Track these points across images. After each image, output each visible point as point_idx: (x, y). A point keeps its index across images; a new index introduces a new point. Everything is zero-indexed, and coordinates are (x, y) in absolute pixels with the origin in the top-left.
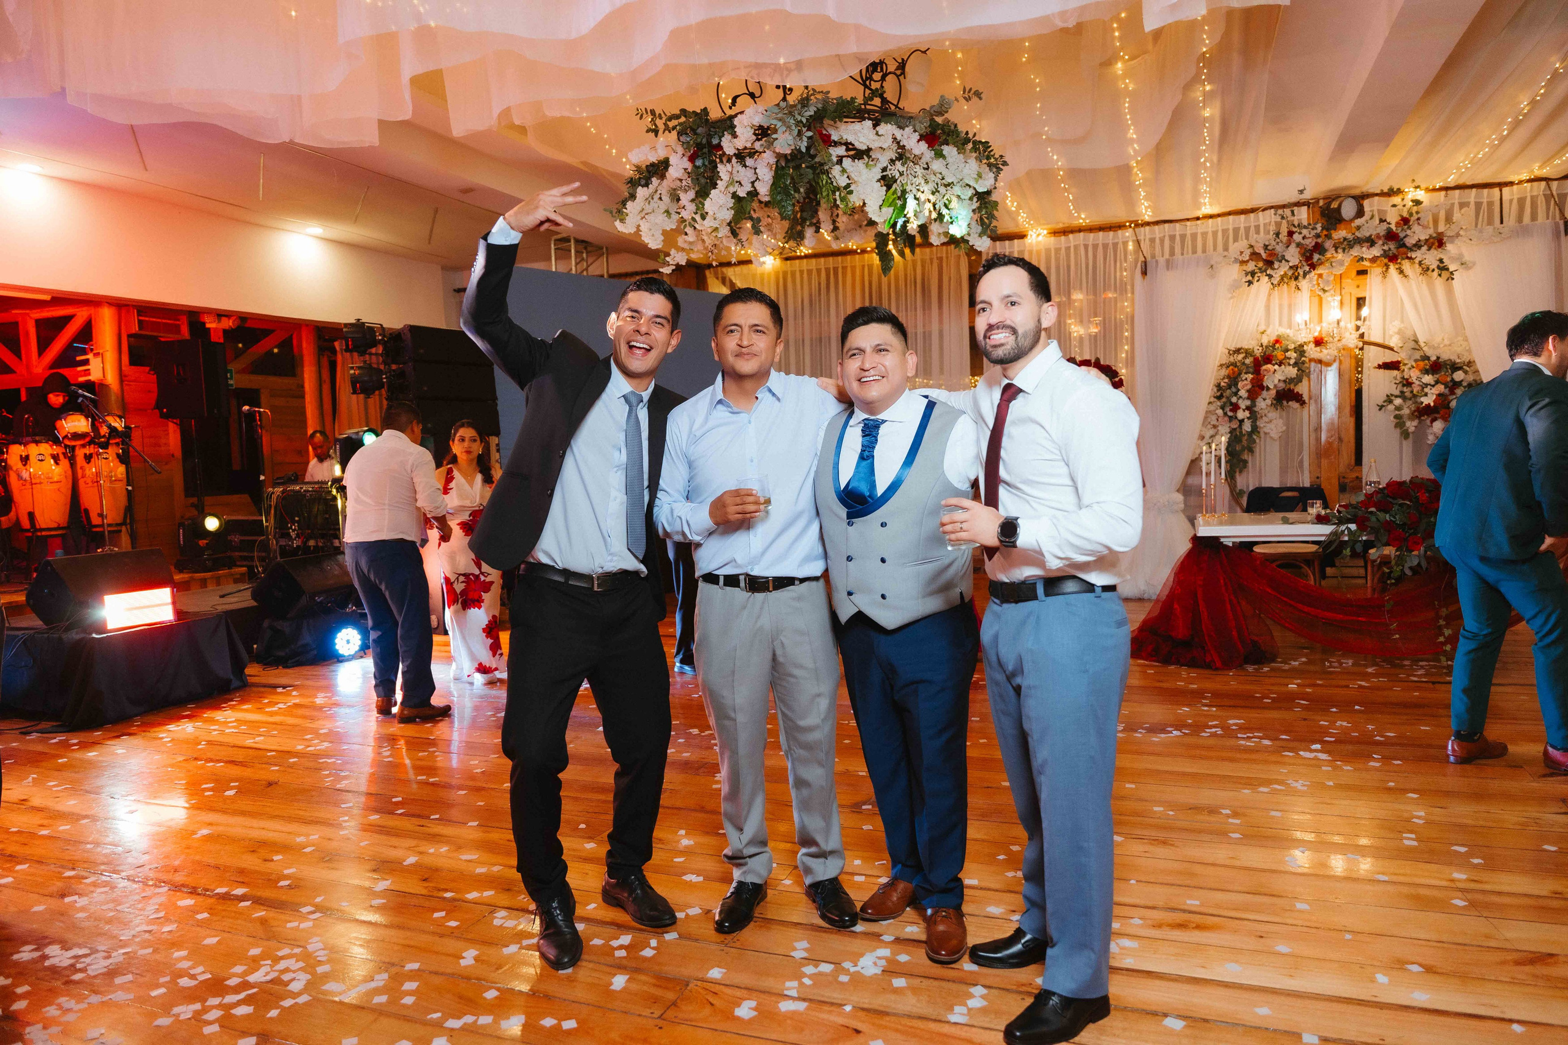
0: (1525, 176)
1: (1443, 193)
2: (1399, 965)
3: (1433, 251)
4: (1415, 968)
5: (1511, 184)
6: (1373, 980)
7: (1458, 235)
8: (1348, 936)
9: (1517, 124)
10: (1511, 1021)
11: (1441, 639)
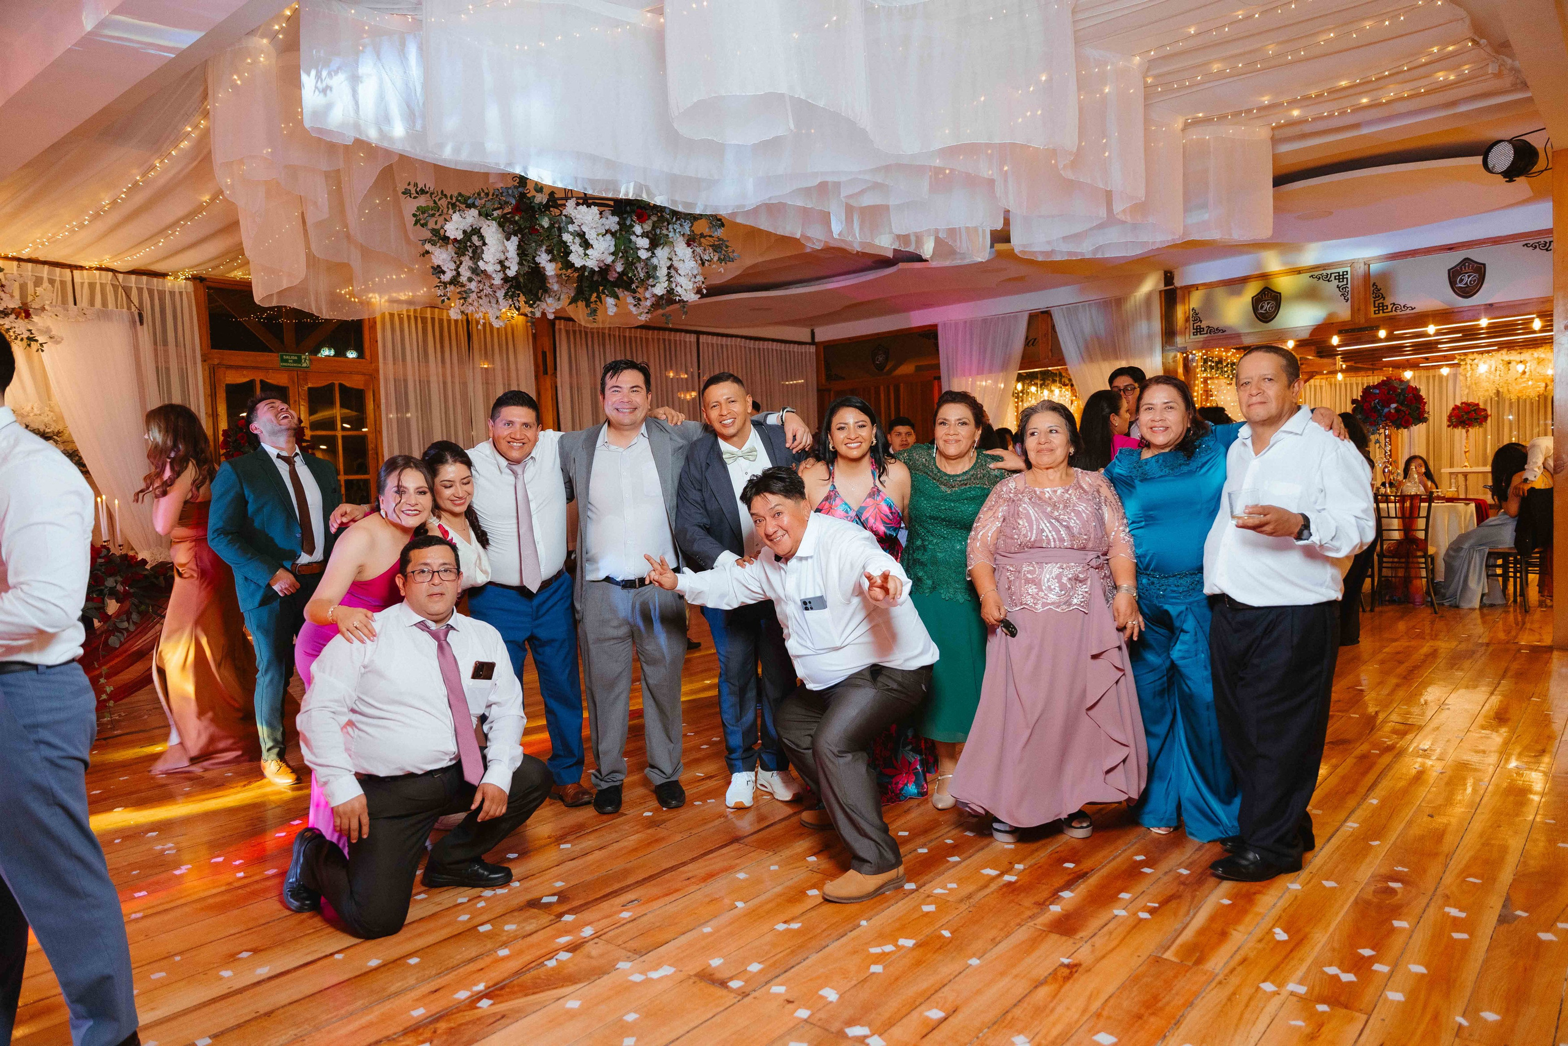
0: (95, 264)
1: (15, 263)
2: (231, 958)
3: (19, 320)
4: (245, 955)
5: (81, 268)
6: (221, 978)
7: (43, 309)
8: (178, 958)
9: (97, 216)
10: (332, 954)
11: (104, 697)
